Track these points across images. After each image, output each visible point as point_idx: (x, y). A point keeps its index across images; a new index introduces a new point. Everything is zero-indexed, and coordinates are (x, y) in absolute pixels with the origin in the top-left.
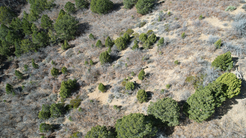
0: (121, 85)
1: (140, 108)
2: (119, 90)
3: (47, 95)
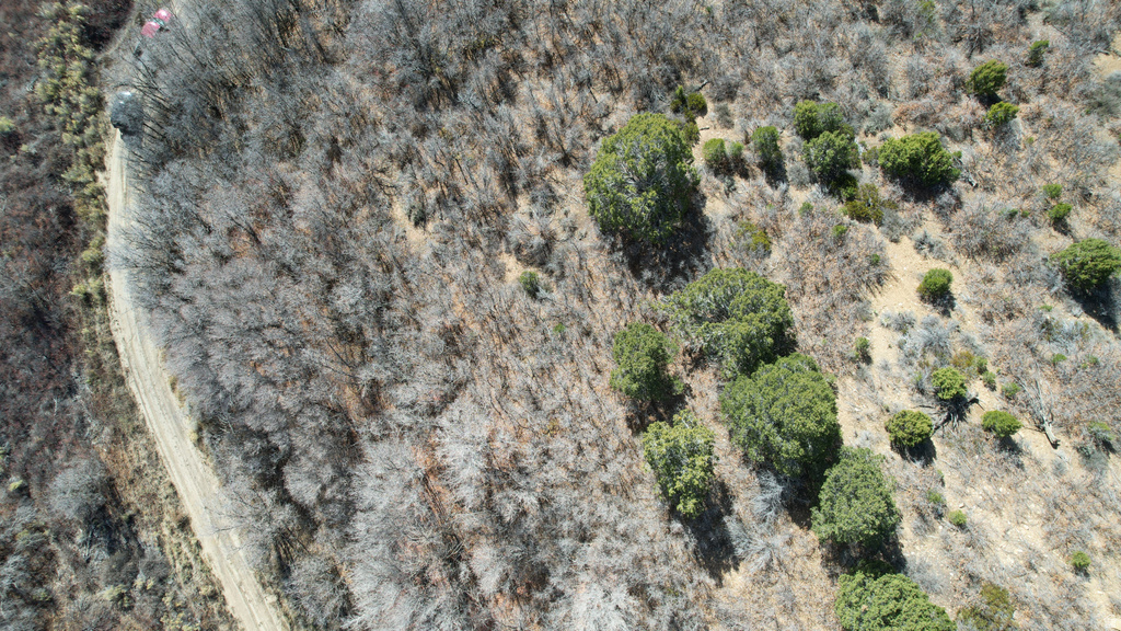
0: (956, 349)
1: (869, 426)
2: (936, 346)
3: (883, 93)
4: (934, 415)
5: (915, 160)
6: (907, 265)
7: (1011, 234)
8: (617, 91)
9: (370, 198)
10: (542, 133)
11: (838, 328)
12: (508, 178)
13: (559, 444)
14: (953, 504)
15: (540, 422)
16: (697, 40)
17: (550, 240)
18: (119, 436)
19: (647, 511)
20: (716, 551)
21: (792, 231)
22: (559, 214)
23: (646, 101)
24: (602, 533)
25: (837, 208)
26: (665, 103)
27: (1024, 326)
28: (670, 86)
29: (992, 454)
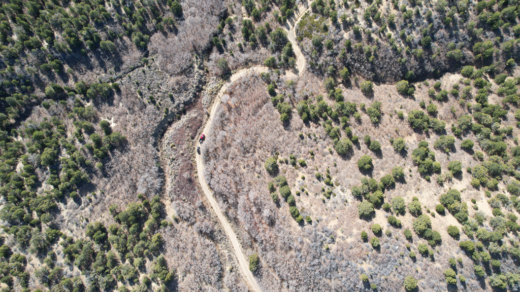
0: (304, 184)
2: (302, 184)
3: (300, 153)
4: (300, 191)
5: (301, 163)
6: (301, 174)
7: (312, 171)
8: (269, 151)
9: (238, 165)
10: (259, 157)
11: (292, 182)
12: (255, 163)
13: (262, 195)
14: (301, 200)
15: (260, 193)
16: (278, 145)
17: (260, 171)
18: (202, 196)
19: (272, 202)
20: (279, 206)
21: (288, 170)
22: (262, 168)
23: (272, 154)
24: (267, 205)
25: (294, 168)
26: (274, 154)
27: (312, 182)
28: (275, 151)
29: (306, 195)
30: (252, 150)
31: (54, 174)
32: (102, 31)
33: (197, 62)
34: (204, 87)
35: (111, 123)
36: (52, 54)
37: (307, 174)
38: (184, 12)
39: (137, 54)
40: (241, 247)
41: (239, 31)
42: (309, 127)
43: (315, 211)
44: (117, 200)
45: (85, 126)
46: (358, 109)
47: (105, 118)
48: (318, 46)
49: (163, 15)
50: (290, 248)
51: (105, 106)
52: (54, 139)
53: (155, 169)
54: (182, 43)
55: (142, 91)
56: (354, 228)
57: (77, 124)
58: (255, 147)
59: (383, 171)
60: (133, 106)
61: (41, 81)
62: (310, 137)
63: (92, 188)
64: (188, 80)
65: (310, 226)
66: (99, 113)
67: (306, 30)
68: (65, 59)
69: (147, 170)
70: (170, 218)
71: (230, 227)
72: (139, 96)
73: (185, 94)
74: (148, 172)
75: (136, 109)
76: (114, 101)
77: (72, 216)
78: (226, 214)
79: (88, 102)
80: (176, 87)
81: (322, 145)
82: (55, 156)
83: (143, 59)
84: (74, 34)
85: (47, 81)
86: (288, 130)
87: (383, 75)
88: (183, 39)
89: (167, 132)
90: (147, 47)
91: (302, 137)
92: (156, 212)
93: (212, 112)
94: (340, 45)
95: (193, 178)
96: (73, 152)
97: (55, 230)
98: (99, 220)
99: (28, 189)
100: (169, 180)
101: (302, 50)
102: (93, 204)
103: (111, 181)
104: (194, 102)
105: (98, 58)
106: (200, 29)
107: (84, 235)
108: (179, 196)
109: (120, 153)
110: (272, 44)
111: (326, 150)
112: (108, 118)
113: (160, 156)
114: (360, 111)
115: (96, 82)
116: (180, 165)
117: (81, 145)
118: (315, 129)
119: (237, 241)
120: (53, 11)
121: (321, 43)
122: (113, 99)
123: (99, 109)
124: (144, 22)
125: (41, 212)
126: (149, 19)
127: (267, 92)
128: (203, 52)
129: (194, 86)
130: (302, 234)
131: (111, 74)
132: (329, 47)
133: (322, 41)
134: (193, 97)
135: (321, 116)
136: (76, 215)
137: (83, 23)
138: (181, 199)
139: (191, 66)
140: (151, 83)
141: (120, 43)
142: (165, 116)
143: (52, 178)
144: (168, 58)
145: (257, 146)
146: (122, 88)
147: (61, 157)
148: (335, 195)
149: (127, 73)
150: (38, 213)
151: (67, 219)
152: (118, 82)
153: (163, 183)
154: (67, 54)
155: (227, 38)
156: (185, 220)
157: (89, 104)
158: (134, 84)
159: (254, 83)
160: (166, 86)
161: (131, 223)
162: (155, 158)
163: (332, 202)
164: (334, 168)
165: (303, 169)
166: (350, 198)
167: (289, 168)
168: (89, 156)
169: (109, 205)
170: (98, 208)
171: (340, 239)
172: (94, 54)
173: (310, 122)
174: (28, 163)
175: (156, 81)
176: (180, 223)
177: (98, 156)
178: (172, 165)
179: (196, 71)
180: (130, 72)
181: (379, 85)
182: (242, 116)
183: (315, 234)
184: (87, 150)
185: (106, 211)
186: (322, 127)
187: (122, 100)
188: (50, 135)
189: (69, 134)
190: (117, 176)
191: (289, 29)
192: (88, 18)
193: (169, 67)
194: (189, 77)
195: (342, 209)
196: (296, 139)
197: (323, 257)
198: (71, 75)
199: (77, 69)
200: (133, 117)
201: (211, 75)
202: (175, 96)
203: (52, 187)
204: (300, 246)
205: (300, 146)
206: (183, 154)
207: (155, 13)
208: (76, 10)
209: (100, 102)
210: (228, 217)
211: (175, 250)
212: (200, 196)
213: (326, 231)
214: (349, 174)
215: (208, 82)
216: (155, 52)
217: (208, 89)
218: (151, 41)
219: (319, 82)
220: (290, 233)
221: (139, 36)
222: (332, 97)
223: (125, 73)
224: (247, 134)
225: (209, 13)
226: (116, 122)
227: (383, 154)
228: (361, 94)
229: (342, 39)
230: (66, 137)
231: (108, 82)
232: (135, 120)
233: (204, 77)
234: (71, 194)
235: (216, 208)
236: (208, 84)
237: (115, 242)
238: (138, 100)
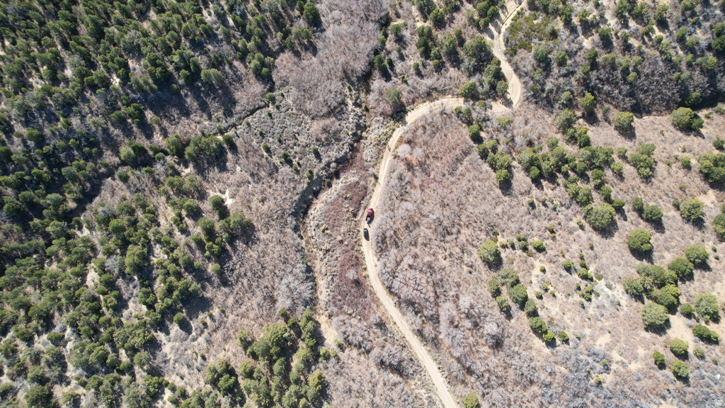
4: (543, 292)
5: (538, 247)
6: (538, 265)
7: (555, 259)
8: (481, 230)
9: (434, 255)
10: (467, 240)
11: (526, 278)
12: (462, 250)
13: (480, 301)
14: (546, 306)
15: (476, 297)
16: (497, 220)
17: (472, 263)
18: (378, 306)
19: (497, 312)
20: (509, 316)
21: (517, 260)
22: (473, 257)
23: (487, 234)
24: (489, 315)
25: (525, 254)
26: (491, 234)
27: (557, 275)
28: (492, 230)
29: (552, 297)
30: (454, 230)
31: (146, 287)
32: (201, 54)
33: (351, 95)
34: (364, 134)
35: (226, 199)
36: (127, 94)
37: (548, 264)
38: (323, 19)
39: (257, 88)
40: (446, 383)
41: (411, 45)
42: (543, 189)
43: (572, 322)
44: (245, 321)
45: (189, 206)
46: (615, 156)
47: (215, 192)
48: (544, 62)
49: (291, 26)
50: (532, 382)
51: (214, 173)
52: (141, 231)
53: (300, 267)
54: (326, 67)
55: (269, 145)
56: (639, 347)
57: (174, 204)
58: (459, 225)
59: (669, 252)
60: (258, 170)
61: (113, 138)
62: (545, 205)
63: (205, 304)
64: (340, 125)
65: (567, 346)
66: (204, 184)
67: (521, 38)
68: (146, 101)
69: (289, 270)
70: (330, 343)
71: (426, 352)
72: (265, 154)
73: (336, 147)
74: (291, 272)
75: (263, 174)
76: (227, 164)
77: (179, 352)
78: (420, 333)
79: (187, 167)
80: (323, 137)
81: (566, 215)
82: (145, 258)
83: (268, 95)
84: (161, 62)
85: (121, 138)
86: (509, 195)
87: (648, 101)
88: (325, 60)
89: (313, 207)
90: (271, 76)
91: (532, 205)
92: (310, 337)
93: (381, 172)
94: (578, 59)
95: (361, 279)
96: (172, 250)
97: (156, 378)
98: (221, 355)
99: (108, 314)
100: (322, 283)
101: (516, 70)
102: (209, 330)
103: (235, 292)
104: (352, 158)
105: (197, 97)
106: (351, 44)
107: (202, 383)
108: (341, 308)
109: (244, 246)
110: (468, 62)
111: (573, 224)
112: (221, 192)
113: (304, 247)
114: (617, 160)
115: (196, 135)
116: (339, 259)
117: (183, 236)
118: (551, 192)
119: (440, 374)
120: (125, 28)
121: (547, 58)
122: (225, 161)
123: (205, 178)
124: (263, 37)
125: (133, 351)
126: (271, 32)
127: (468, 138)
128: (359, 79)
129: (350, 133)
130: (552, 359)
131: (219, 121)
132: (562, 63)
133: (550, 53)
134: (350, 150)
135: (559, 171)
136: (186, 350)
137: (172, 45)
138: (346, 313)
139: (343, 103)
140: (283, 132)
141: (230, 71)
142: (308, 184)
143: (144, 293)
144: (307, 92)
145: (462, 223)
146: (239, 142)
147: (154, 259)
148: (598, 295)
149: (244, 118)
150: (129, 352)
151: (173, 358)
152: (231, 133)
153: (314, 288)
154: (149, 94)
155: (394, 56)
156: (355, 346)
157: (187, 171)
158: (256, 135)
159: (445, 124)
160: (306, 135)
161: (275, 357)
162: (299, 251)
163: (595, 305)
164: (590, 251)
165: (541, 256)
166: (624, 299)
167: (517, 255)
168: (198, 253)
169: (234, 330)
170: (218, 336)
171: (618, 366)
172: (191, 91)
173: (542, 180)
174: (105, 272)
175: (290, 129)
176: (347, 351)
177: (212, 253)
178: (326, 260)
179: (350, 109)
180: (248, 116)
181: (642, 117)
182: (432, 176)
183: (577, 359)
184: (193, 245)
185: (231, 341)
186: (563, 189)
187: (240, 161)
188: (134, 223)
189: (162, 221)
190: (242, 284)
191: (492, 37)
192: (179, 36)
193: (309, 105)
194: (340, 120)
195: (613, 316)
196: (524, 209)
197: (591, 395)
198: (157, 127)
199: (166, 117)
200: (259, 187)
201: (373, 115)
202: (321, 150)
203: (144, 308)
204: (549, 379)
205: (531, 220)
206: (341, 242)
207: (279, 22)
208: (160, 25)
209: (206, 166)
210: (422, 337)
211: (344, 395)
212: (374, 306)
213: (594, 354)
214: (615, 259)
215: (369, 126)
216: (285, 83)
217: (372, 136)
218: (276, 67)
219: (546, 116)
220: (531, 360)
221: (259, 59)
222: (573, 140)
223: (240, 119)
224: (444, 205)
225: (362, 18)
226: (233, 196)
227: (665, 226)
228: (616, 133)
229: (581, 48)
230: (159, 225)
231: (216, 134)
232: (262, 192)
233: (363, 117)
234: (175, 318)
235: (403, 324)
236: (371, 129)
237: (252, 390)
238: (264, 160)
